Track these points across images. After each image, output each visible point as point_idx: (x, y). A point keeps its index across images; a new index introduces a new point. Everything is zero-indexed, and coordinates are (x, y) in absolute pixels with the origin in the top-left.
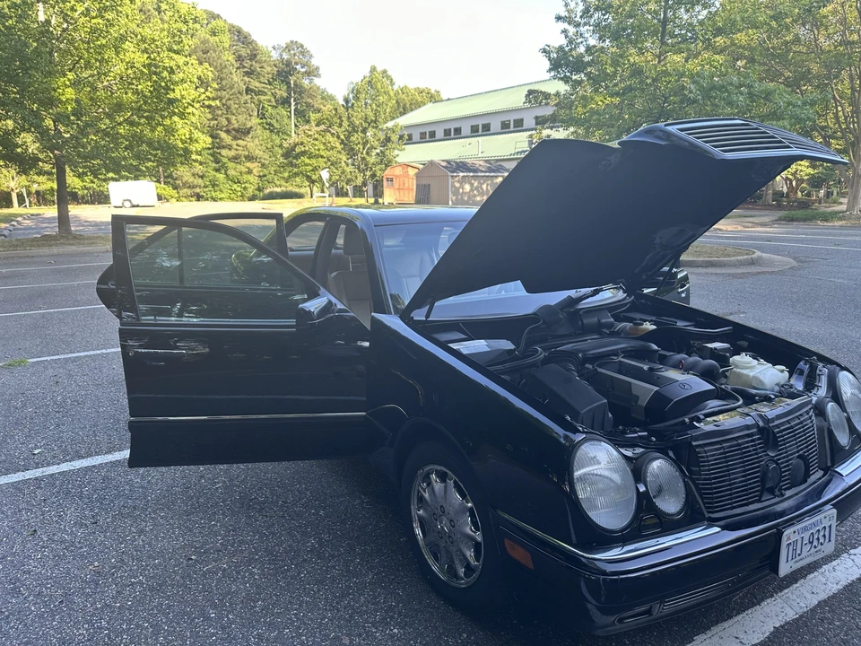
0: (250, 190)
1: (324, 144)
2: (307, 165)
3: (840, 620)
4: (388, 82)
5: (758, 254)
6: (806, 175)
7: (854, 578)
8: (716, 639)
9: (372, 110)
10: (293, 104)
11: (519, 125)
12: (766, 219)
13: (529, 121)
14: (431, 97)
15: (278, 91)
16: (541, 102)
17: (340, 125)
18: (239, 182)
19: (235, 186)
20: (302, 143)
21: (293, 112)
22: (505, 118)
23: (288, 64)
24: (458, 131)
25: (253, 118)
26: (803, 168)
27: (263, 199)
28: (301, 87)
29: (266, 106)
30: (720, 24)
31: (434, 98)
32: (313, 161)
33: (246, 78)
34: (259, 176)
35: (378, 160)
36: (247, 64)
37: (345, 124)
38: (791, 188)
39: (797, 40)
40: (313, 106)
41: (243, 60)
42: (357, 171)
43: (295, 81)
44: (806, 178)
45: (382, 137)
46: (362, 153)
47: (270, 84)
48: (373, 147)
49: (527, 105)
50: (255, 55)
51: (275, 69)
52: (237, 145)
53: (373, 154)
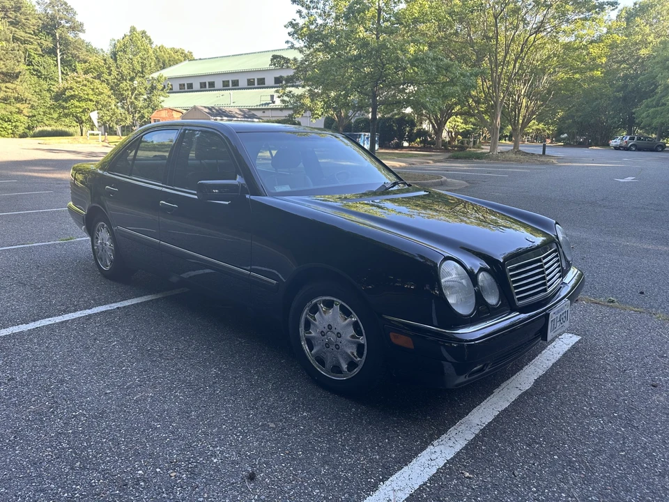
0: (21, 128)
1: (93, 89)
2: (76, 107)
3: (567, 371)
4: (147, 41)
5: (444, 178)
6: (461, 129)
7: (566, 350)
8: (505, 390)
9: (138, 62)
10: (59, 54)
11: (262, 83)
12: (441, 158)
13: (270, 81)
14: (185, 56)
15: (43, 42)
16: (283, 66)
17: (110, 74)
18: (10, 121)
19: (6, 125)
20: (71, 88)
21: (59, 61)
22: (251, 77)
23: (53, 18)
24: (212, 85)
25: (21, 64)
26: (459, 124)
27: (35, 136)
28: (66, 39)
29: (33, 54)
30: (416, 15)
31: (187, 57)
32: (83, 104)
33: (11, 27)
34: (29, 117)
35: (146, 104)
36: (12, 14)
37: (114, 73)
38: (451, 138)
39: (456, 34)
40: (78, 57)
41: (7, 11)
42: (126, 112)
43: (61, 34)
44: (461, 131)
45: (149, 86)
46: (131, 98)
47: (35, 34)
48: (140, 94)
49: (273, 67)
50: (20, 8)
51: (40, 21)
52: (6, 87)
53: (141, 99)
